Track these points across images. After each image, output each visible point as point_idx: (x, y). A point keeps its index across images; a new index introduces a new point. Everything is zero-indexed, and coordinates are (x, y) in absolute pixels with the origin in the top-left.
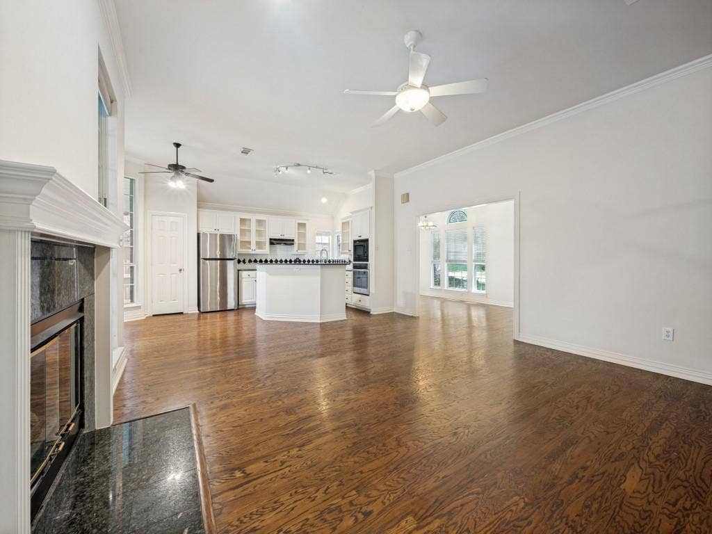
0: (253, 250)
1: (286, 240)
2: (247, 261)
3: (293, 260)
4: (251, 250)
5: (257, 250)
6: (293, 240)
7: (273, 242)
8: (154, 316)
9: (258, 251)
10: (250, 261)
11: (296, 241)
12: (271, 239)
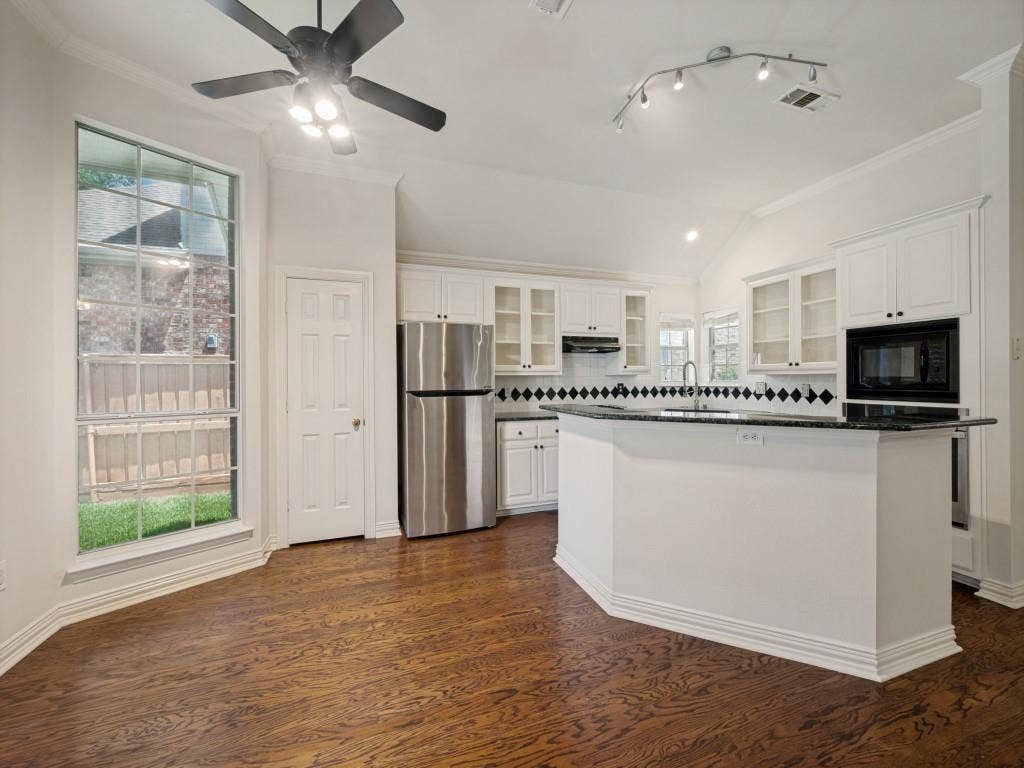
0: (524, 366)
1: (601, 340)
2: (508, 394)
3: (610, 389)
4: (520, 368)
5: (534, 368)
6: (616, 340)
7: (570, 345)
8: (292, 546)
9: (537, 370)
10: (515, 394)
11: (623, 342)
12: (565, 338)
